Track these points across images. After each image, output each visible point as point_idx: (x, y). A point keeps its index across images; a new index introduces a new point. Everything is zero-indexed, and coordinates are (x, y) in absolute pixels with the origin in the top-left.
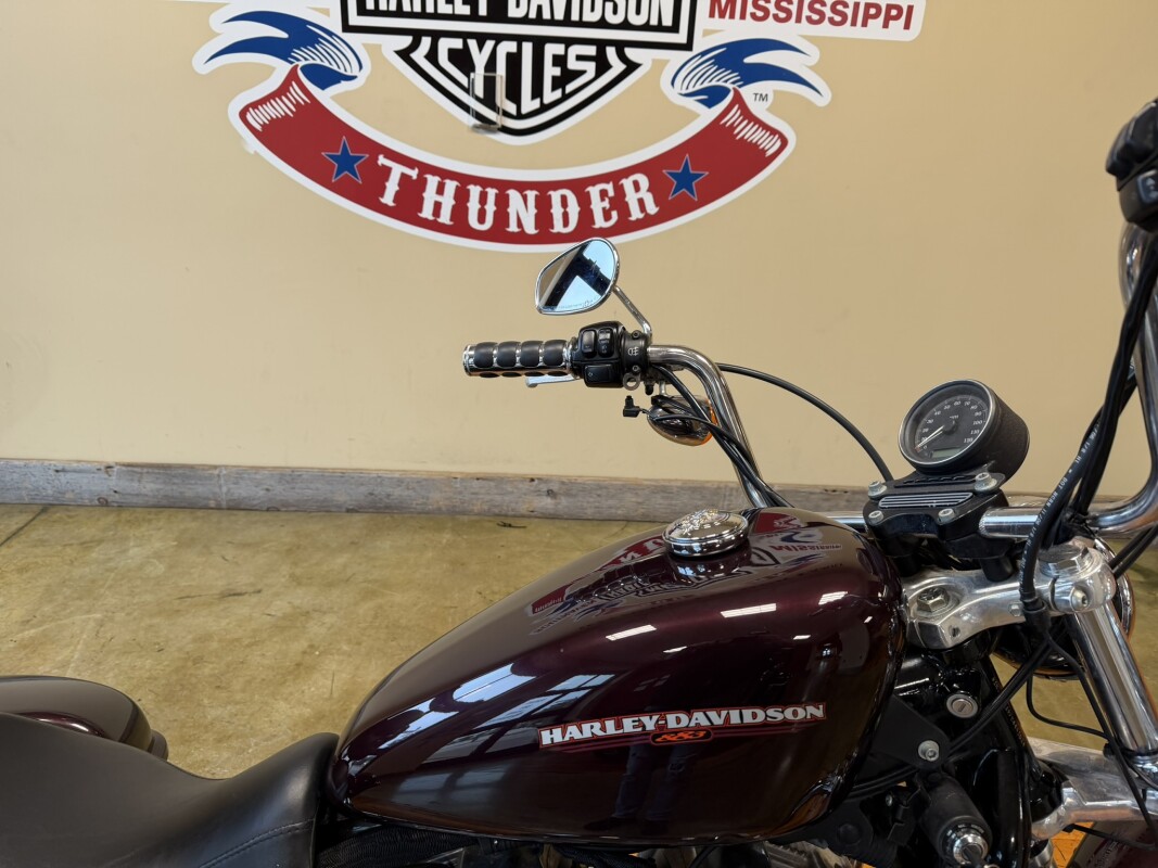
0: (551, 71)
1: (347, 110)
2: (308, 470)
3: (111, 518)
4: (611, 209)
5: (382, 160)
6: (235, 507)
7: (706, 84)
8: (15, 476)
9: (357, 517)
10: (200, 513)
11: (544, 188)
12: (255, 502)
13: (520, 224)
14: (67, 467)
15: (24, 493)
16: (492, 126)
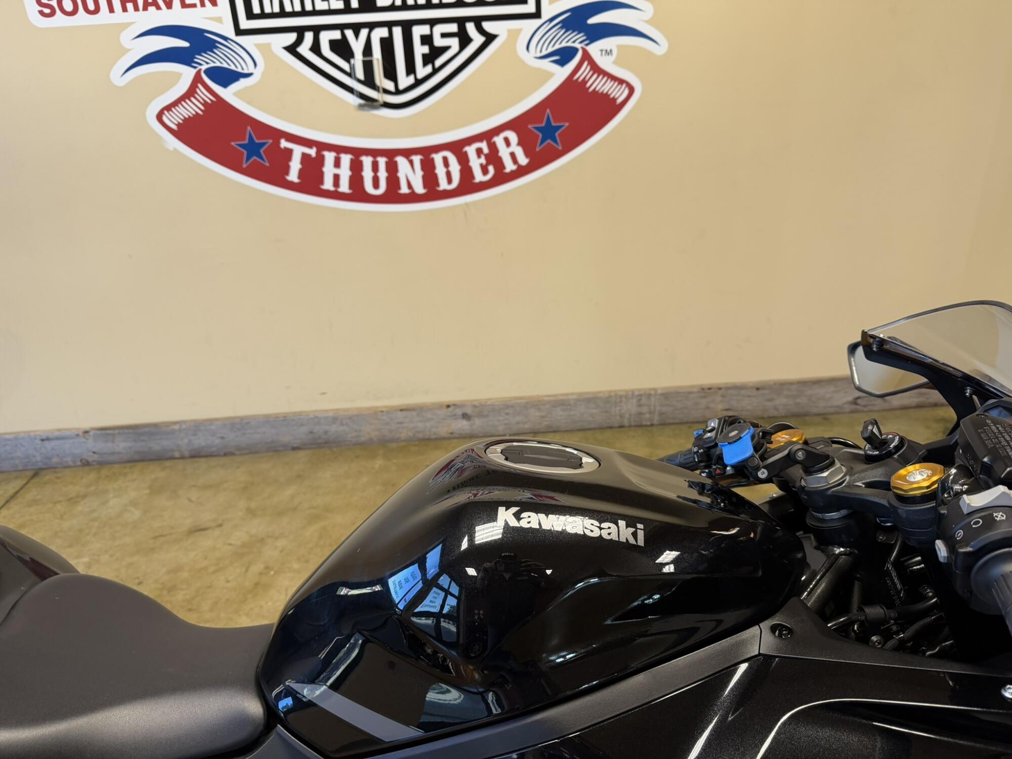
0: (420, 50)
1: (249, 103)
2: (254, 417)
3: (93, 475)
4: (488, 163)
5: (284, 144)
6: (196, 455)
7: (557, 46)
8: (8, 448)
9: (301, 454)
10: (168, 463)
11: (427, 153)
12: (214, 449)
13: (410, 186)
14: (51, 436)
15: (17, 462)
16: (375, 104)
